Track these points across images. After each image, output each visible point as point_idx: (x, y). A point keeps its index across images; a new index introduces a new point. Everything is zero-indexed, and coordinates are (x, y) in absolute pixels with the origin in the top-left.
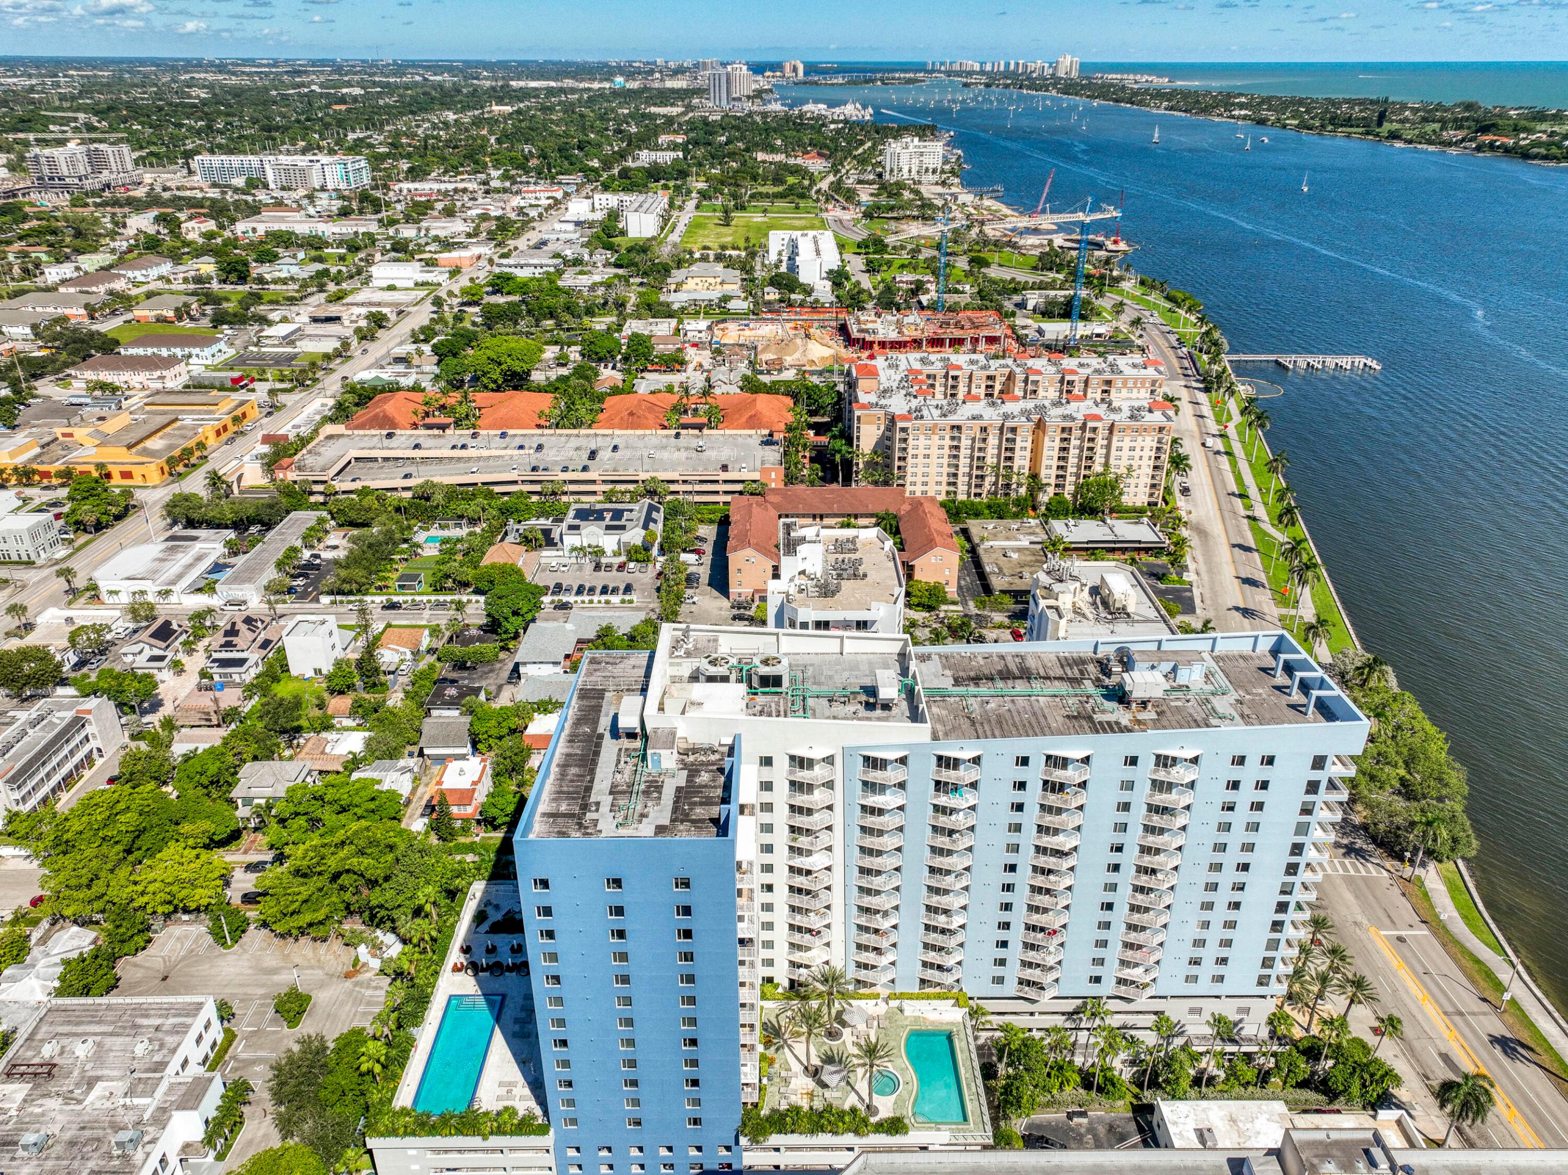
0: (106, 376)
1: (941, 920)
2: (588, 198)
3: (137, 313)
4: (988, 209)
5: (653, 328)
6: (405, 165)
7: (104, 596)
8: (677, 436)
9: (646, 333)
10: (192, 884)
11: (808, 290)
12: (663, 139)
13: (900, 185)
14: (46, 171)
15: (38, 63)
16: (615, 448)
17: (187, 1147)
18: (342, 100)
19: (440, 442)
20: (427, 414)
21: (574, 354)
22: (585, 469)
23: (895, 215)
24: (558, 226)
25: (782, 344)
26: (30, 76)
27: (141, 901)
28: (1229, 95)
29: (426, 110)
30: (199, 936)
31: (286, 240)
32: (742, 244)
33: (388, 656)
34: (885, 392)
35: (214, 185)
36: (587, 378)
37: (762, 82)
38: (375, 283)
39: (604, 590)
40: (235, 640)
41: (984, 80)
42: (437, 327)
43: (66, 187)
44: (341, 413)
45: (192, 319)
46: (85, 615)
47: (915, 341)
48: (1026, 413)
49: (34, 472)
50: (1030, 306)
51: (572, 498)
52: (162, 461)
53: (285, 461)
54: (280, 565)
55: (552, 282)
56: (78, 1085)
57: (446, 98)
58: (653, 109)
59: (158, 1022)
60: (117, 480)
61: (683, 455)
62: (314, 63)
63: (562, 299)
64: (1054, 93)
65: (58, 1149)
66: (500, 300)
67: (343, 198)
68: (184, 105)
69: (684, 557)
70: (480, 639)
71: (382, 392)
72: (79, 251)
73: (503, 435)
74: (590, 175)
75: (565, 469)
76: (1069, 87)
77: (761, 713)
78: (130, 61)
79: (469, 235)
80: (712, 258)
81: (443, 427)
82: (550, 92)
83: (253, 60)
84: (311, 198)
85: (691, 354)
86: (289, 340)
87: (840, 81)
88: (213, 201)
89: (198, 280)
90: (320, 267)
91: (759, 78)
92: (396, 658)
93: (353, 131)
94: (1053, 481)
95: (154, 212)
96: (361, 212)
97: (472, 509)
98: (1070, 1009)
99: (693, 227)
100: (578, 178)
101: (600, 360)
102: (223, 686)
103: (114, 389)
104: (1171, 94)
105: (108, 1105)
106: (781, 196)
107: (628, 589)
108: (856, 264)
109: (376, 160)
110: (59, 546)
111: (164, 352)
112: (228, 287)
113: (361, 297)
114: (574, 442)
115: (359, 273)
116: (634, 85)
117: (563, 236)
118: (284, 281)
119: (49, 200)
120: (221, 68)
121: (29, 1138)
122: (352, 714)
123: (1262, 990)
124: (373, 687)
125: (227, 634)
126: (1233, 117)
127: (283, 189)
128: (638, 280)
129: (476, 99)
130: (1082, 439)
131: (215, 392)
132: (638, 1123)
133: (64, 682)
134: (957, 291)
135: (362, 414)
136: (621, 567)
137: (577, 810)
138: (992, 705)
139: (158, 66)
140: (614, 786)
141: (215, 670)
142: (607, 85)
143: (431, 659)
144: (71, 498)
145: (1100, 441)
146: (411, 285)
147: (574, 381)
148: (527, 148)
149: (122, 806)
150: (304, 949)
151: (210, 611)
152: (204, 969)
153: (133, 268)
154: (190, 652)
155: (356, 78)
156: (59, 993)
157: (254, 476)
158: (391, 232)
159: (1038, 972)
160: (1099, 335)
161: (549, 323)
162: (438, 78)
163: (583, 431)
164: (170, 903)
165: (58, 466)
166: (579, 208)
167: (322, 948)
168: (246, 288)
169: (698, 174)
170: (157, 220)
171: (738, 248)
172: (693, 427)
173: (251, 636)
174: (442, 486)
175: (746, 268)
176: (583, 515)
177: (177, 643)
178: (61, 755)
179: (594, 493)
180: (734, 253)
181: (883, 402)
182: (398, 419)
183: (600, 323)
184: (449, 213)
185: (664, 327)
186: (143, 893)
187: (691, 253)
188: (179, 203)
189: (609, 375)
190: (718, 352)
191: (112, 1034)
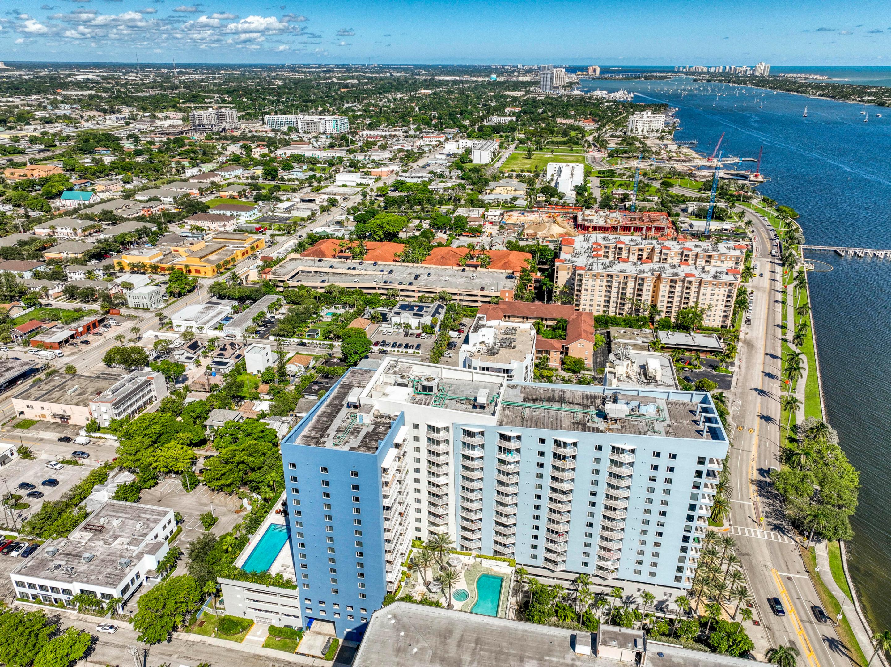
0: (199, 224)
1: (503, 520)
2: (457, 141)
3: (222, 193)
4: (685, 154)
5: (471, 213)
6: (368, 121)
7: (175, 327)
8: (463, 270)
9: (465, 215)
10: (177, 459)
11: (561, 196)
12: (508, 110)
13: (635, 139)
14: (197, 122)
15: (208, 67)
16: (429, 274)
17: (149, 571)
18: (346, 86)
19: (344, 265)
20: (341, 251)
21: (426, 225)
22: (411, 284)
23: (627, 155)
24: (437, 156)
25: (539, 225)
26: (203, 74)
27: (155, 465)
28: (865, 87)
29: (387, 92)
30: (178, 485)
31: (299, 159)
32: (533, 169)
33: (291, 368)
34: (578, 254)
35: (273, 130)
36: (427, 238)
37: (574, 78)
38: (337, 183)
39: (406, 346)
40: (225, 353)
41: (708, 77)
42: (360, 207)
43: (205, 130)
44: (300, 248)
45: (246, 197)
46: (164, 335)
47: (613, 227)
48: (652, 271)
49: (158, 267)
50: (689, 211)
51: (401, 298)
52: (214, 266)
53: (267, 270)
54: (254, 320)
55: (425, 186)
56: (111, 537)
57: (399, 85)
58: (508, 93)
59: (148, 516)
60: (193, 274)
61: (463, 280)
62: (338, 66)
63: (427, 195)
64: (749, 85)
65: (97, 562)
66: (397, 194)
67: (332, 138)
68: (269, 89)
69: (452, 333)
70: (338, 364)
71: (324, 238)
72: (203, 162)
73: (375, 264)
74: (463, 129)
75: (401, 283)
76: (761, 82)
77: (417, 403)
78: (251, 66)
79: (390, 160)
80: (514, 176)
81: (347, 258)
82: (455, 82)
83: (309, 65)
84: (317, 137)
85: (488, 228)
86: (288, 210)
87: (620, 77)
88: (270, 138)
89: (253, 178)
90: (312, 173)
91: (573, 75)
92: (297, 369)
93: (347, 102)
94: (665, 309)
95: (241, 143)
96: (340, 146)
97: (350, 300)
98: (573, 579)
99: (512, 158)
100: (455, 130)
101: (438, 228)
102: (215, 374)
103: (202, 230)
104: (825, 86)
105: (121, 547)
106: (564, 143)
107: (418, 347)
108: (594, 183)
109: (353, 119)
110: (161, 303)
111: (229, 213)
112: (267, 182)
113: (328, 190)
114: (409, 270)
115: (331, 177)
116: (502, 79)
117: (439, 162)
118: (293, 180)
119: (197, 136)
120: (292, 69)
121: (87, 555)
122: (269, 393)
123: (677, 584)
124: (281, 381)
125: (221, 350)
126: (863, 101)
127: (305, 132)
128: (471, 187)
129: (415, 86)
130: (683, 287)
131: (247, 234)
132: (337, 592)
133: (148, 365)
134: (648, 200)
135: (311, 249)
136: (418, 335)
137: (318, 436)
138: (537, 413)
139: (263, 68)
140: (339, 428)
141: (214, 366)
142: (487, 79)
143: (313, 371)
144: (170, 281)
145: (694, 289)
146: (354, 184)
147: (421, 239)
148: (433, 113)
149: (155, 421)
150: (221, 497)
151: (217, 338)
152: (176, 499)
153: (225, 171)
154: (206, 357)
155: (357, 74)
156: (114, 498)
157: (254, 276)
158: (352, 156)
159: (555, 555)
160: (726, 230)
161: (418, 208)
162: (399, 74)
163: (416, 265)
164: (167, 467)
165: (169, 265)
166: (451, 147)
167: (229, 498)
168: (275, 183)
169: (521, 130)
170: (241, 147)
171: (530, 172)
172: (473, 266)
173: (232, 352)
174: (339, 287)
175: (530, 182)
176: (404, 307)
177: (199, 352)
178: (138, 397)
179: (414, 297)
180: (526, 174)
181: (574, 259)
182: (327, 252)
183: (443, 209)
184: (383, 147)
185: (476, 213)
186: (156, 461)
187: (503, 173)
188: (254, 139)
189: (441, 236)
190: (502, 227)
191: (129, 519)
